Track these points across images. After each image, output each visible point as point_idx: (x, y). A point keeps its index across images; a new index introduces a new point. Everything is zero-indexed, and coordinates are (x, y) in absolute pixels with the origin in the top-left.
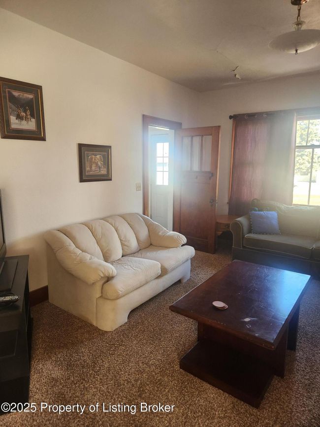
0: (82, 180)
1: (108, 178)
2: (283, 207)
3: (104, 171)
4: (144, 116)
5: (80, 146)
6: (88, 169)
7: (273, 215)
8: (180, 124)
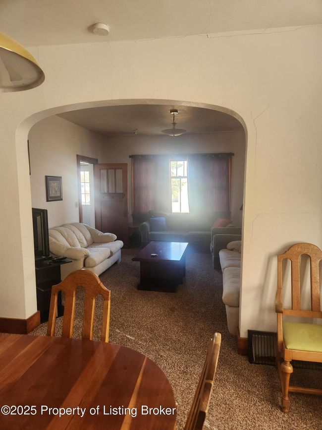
0: (48, 201)
1: (60, 198)
2: (168, 214)
3: (58, 195)
4: (77, 155)
5: (46, 177)
6: (51, 193)
7: (163, 219)
8: (97, 160)
